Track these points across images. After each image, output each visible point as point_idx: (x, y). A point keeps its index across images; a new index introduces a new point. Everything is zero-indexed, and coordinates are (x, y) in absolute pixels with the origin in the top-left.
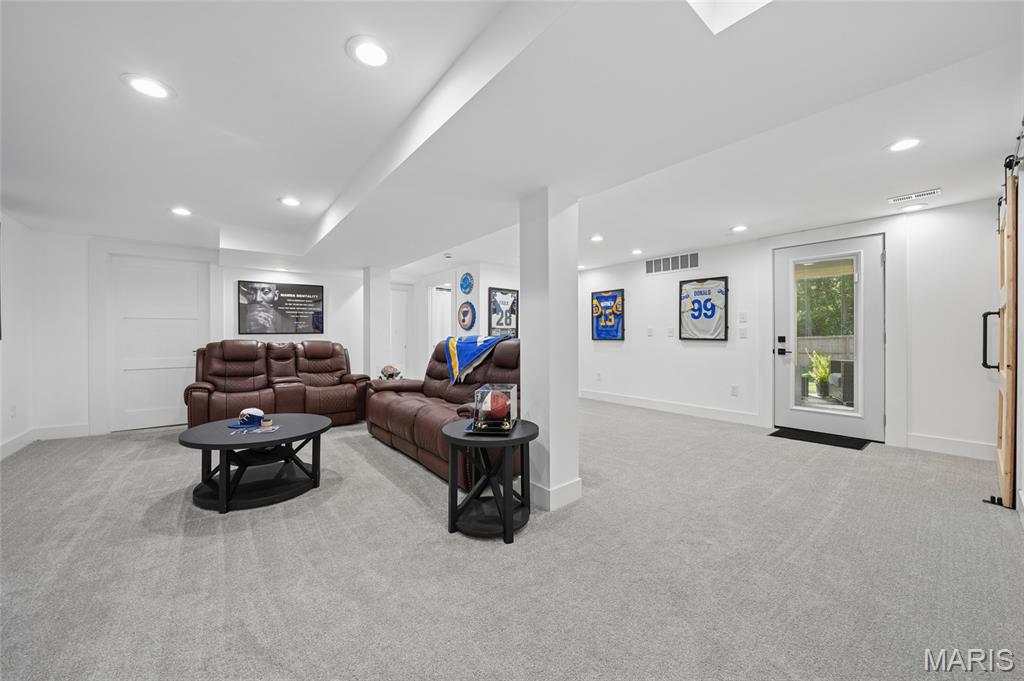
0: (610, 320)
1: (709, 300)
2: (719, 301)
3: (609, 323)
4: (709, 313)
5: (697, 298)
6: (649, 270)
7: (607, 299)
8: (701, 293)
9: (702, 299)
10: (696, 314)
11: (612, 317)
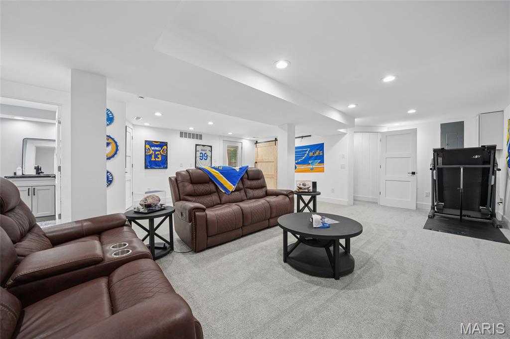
0: (158, 158)
1: (206, 153)
2: (209, 154)
3: (157, 159)
4: (206, 158)
5: (202, 152)
6: (181, 136)
7: (157, 146)
8: (203, 150)
9: (204, 152)
10: (201, 158)
11: (159, 156)
